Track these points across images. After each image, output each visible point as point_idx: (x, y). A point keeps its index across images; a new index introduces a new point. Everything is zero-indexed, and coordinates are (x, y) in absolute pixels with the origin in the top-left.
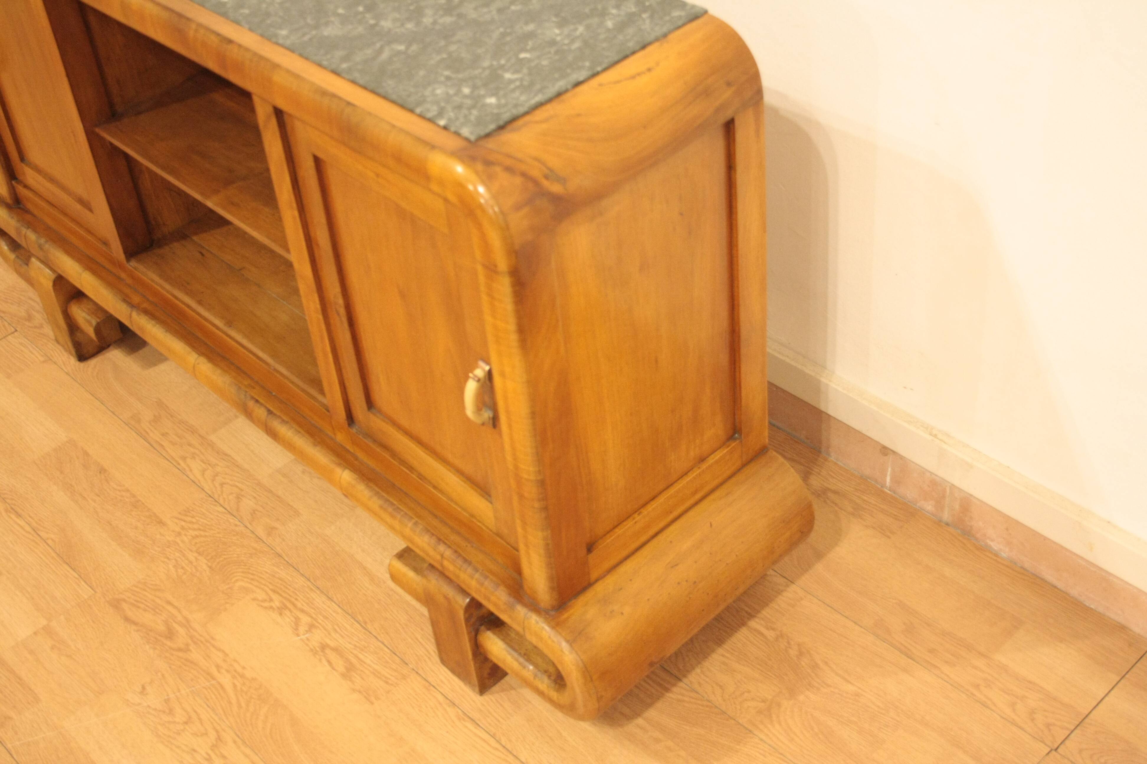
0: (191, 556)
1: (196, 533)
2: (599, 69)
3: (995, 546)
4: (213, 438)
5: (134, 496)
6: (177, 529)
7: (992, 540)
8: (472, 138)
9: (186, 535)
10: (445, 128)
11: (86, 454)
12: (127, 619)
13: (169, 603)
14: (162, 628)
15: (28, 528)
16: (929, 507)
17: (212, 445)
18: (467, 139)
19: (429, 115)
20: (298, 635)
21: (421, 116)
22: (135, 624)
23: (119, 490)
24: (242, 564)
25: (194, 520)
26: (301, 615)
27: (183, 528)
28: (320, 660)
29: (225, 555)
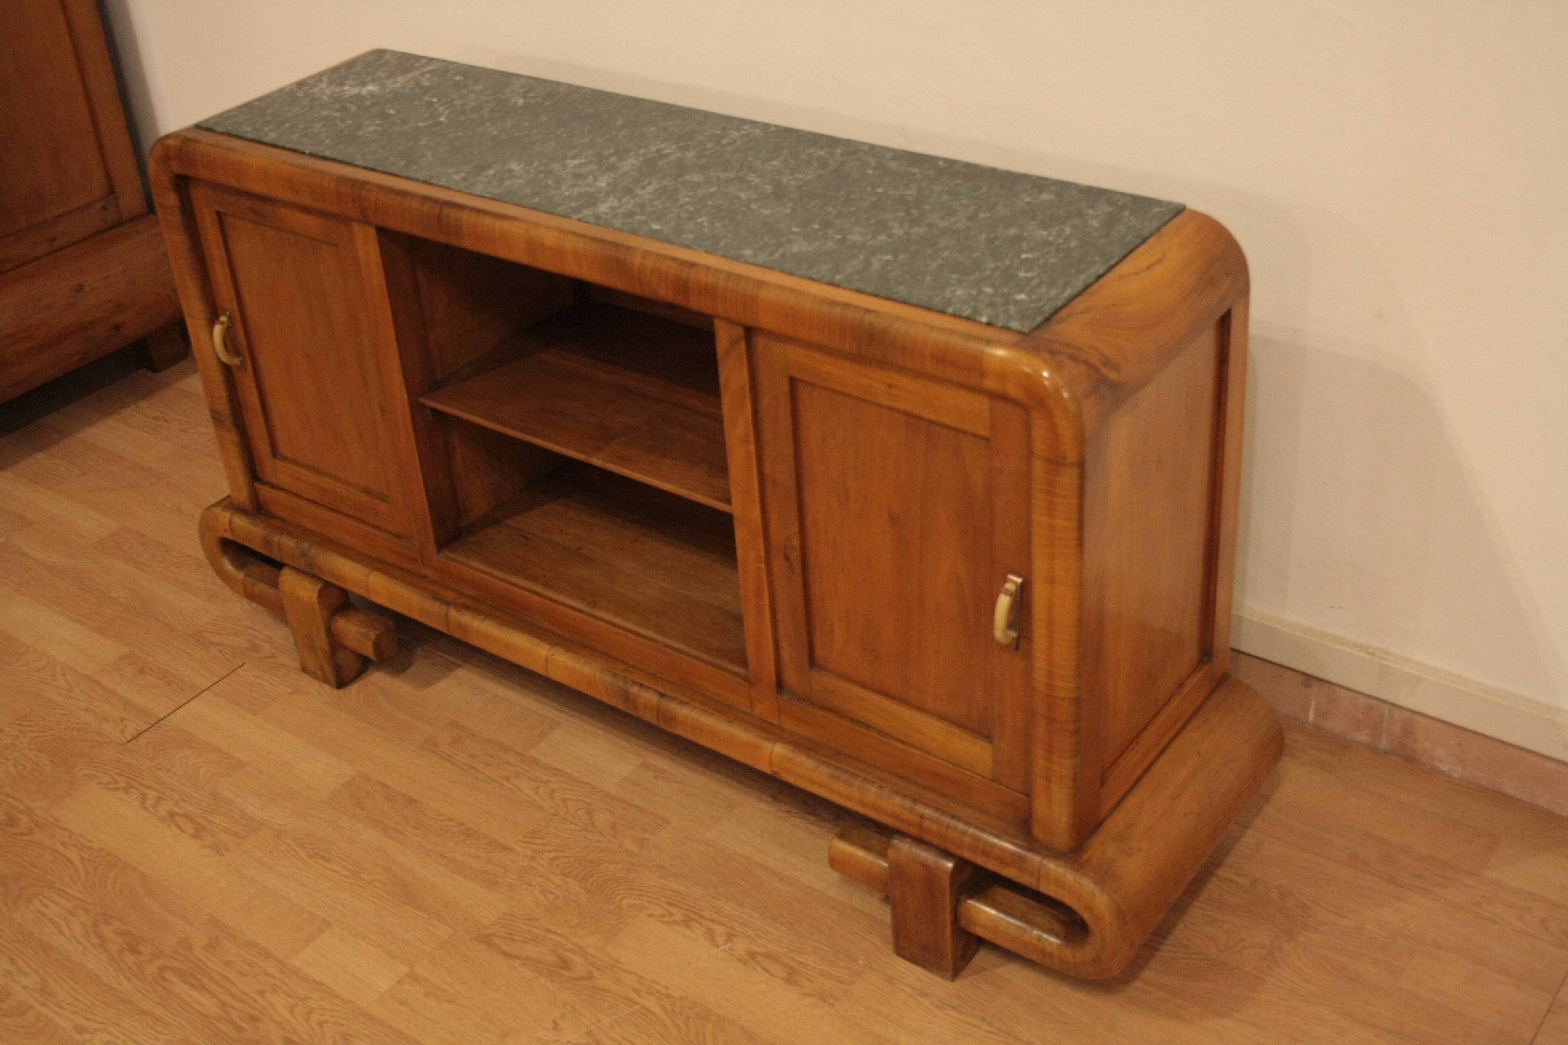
0: (558, 880)
1: (554, 854)
2: (1113, 262)
3: (1444, 767)
4: (533, 753)
5: (462, 825)
6: (529, 853)
7: (1441, 761)
8: (1026, 329)
9: (541, 858)
10: (989, 324)
11: (384, 785)
12: (506, 954)
13: (549, 931)
14: (552, 958)
15: (344, 872)
16: (1362, 737)
17: (535, 762)
18: (1019, 332)
19: (966, 313)
20: (718, 947)
21: (954, 315)
22: (518, 957)
23: (441, 820)
24: (622, 881)
25: (545, 842)
26: (714, 926)
27: (535, 851)
28: (754, 969)
29: (596, 874)
